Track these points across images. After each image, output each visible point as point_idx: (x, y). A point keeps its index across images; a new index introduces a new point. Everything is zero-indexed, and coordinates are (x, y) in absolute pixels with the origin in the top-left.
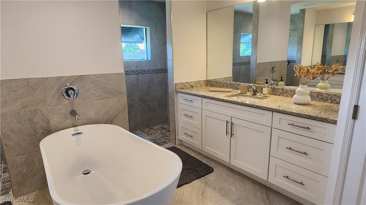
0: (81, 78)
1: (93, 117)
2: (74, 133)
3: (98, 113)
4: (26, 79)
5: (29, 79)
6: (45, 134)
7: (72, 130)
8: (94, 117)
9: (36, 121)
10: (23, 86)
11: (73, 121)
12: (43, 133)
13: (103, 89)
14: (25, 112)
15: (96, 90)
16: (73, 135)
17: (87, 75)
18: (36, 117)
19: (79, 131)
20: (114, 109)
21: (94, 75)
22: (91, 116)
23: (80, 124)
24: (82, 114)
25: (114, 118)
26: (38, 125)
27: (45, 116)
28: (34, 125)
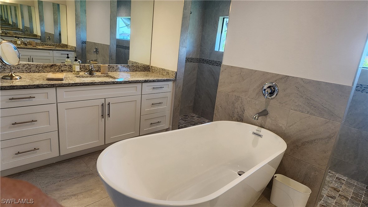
0: (286, 78)
1: (283, 127)
2: (255, 132)
3: (290, 126)
4: (241, 68)
5: (243, 68)
6: (238, 120)
7: (255, 128)
8: (284, 129)
9: (236, 106)
10: (237, 74)
11: (263, 122)
12: (237, 119)
13: (308, 99)
14: (232, 95)
15: (298, 97)
16: (254, 133)
17: (293, 77)
18: (237, 103)
19: (261, 134)
20: (313, 131)
21: (302, 79)
22: (281, 125)
23: (267, 128)
24: (273, 119)
25: (308, 142)
26: (236, 110)
27: (243, 105)
28: (234, 109)
